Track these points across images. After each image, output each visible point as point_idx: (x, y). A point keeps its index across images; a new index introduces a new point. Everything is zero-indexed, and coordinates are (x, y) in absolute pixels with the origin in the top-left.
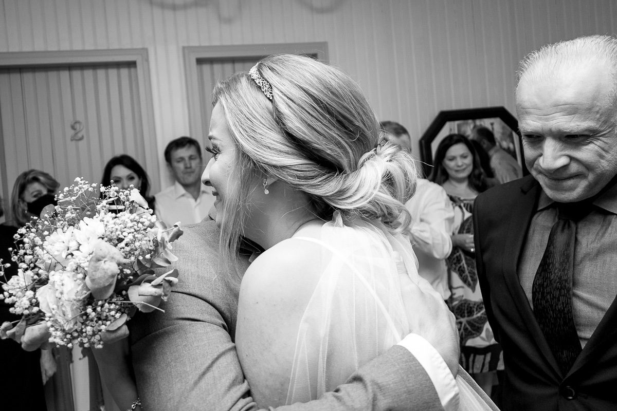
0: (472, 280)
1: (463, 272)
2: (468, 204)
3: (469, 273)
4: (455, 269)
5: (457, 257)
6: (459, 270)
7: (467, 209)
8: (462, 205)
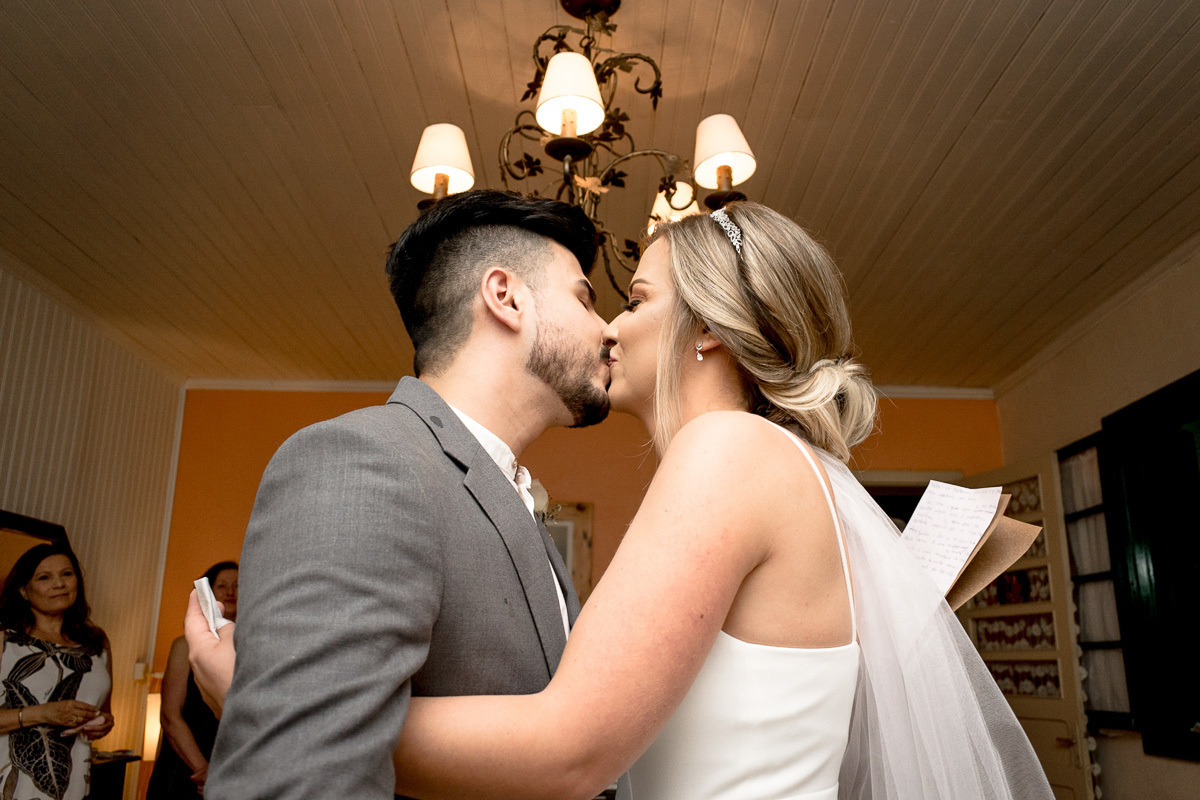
0: (58, 783)
1: (44, 770)
2: (67, 655)
3: (55, 770)
4: (29, 768)
5: (36, 745)
6: (35, 770)
7: (65, 663)
8: (58, 655)
